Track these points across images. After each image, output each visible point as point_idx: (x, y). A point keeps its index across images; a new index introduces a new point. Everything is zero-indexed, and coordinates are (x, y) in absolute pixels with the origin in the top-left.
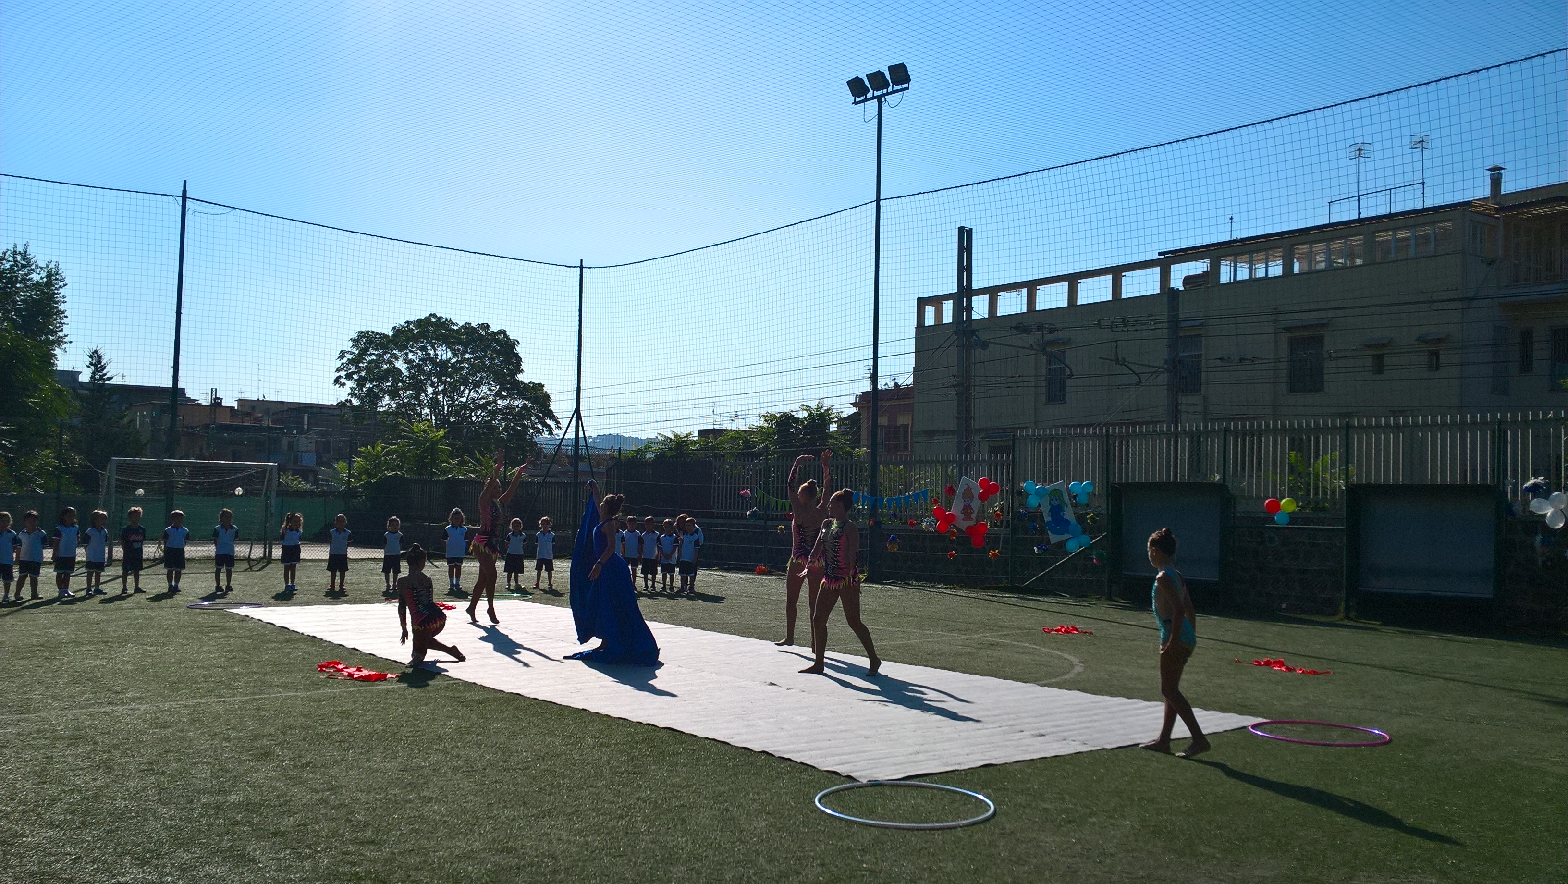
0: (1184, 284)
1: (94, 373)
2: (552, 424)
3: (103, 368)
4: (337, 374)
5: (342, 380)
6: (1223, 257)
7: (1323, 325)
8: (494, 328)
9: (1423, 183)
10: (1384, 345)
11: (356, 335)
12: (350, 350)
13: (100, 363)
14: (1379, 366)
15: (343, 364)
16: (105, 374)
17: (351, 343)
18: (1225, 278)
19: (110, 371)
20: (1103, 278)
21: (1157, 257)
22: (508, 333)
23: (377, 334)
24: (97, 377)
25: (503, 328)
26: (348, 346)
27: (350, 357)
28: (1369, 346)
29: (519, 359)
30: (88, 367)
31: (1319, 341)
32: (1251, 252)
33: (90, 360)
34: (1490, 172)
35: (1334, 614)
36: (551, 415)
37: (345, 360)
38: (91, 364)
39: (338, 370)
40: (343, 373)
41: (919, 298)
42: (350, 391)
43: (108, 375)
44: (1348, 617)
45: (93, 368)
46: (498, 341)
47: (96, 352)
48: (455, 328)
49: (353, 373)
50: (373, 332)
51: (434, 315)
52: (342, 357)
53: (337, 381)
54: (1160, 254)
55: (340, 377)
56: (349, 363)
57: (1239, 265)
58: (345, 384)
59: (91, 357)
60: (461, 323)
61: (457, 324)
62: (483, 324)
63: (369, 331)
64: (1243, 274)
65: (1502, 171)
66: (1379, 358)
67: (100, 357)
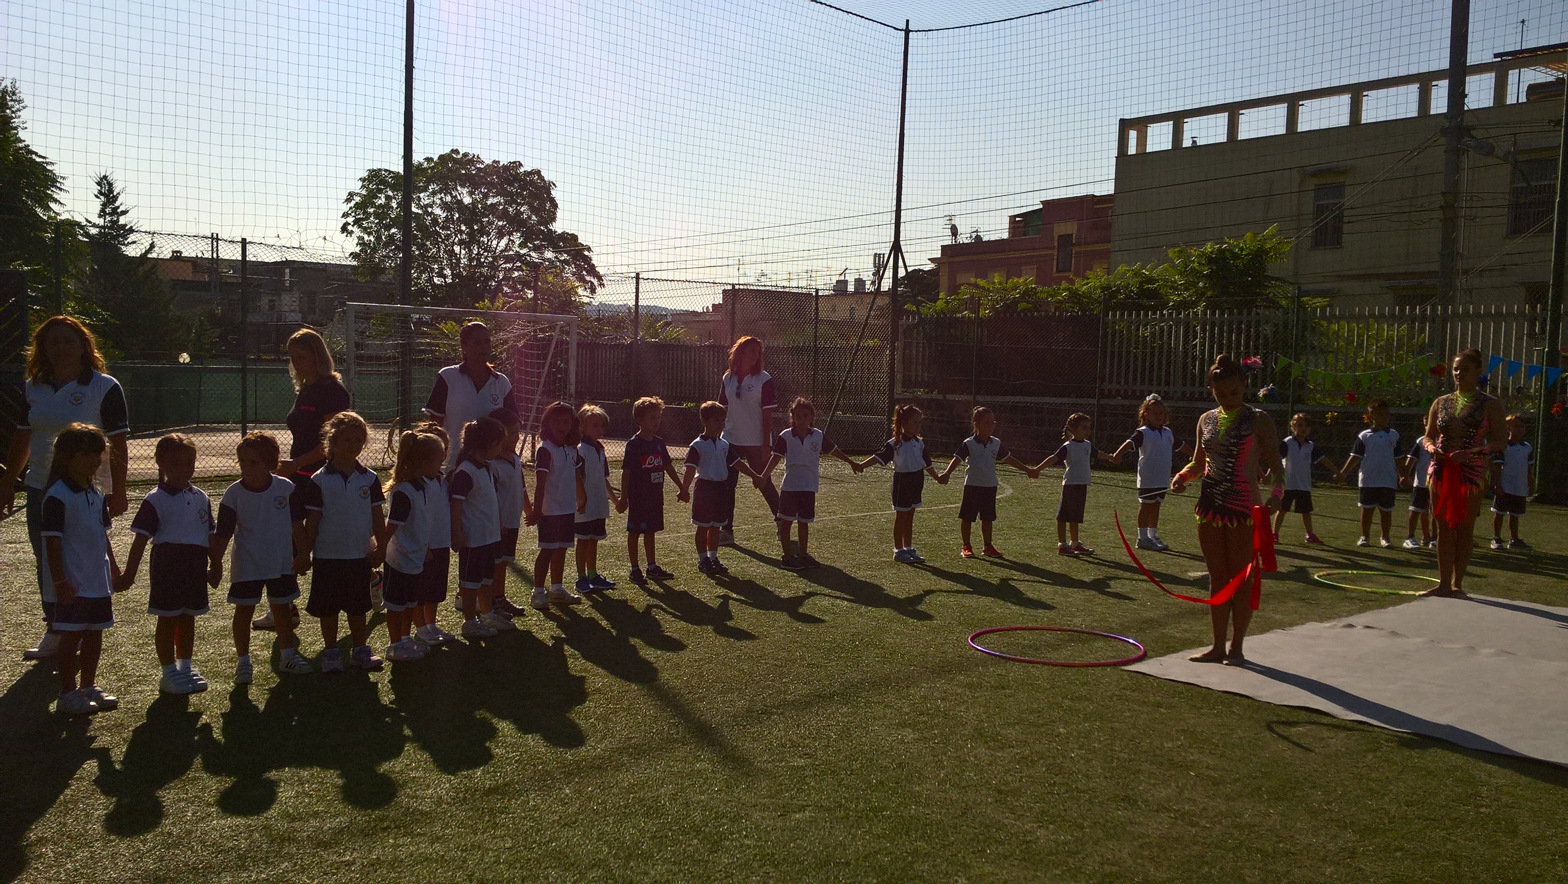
0: (1527, 95)
1: (104, 205)
2: (595, 282)
3: (115, 198)
4: (344, 221)
5: (350, 228)
8: (527, 167)
11: (367, 174)
12: (359, 191)
13: (112, 193)
15: (351, 208)
16: (118, 207)
17: (360, 183)
19: (122, 202)
20: (1402, 89)
21: (1494, 59)
22: (542, 174)
23: (390, 172)
24: (108, 210)
25: (536, 167)
26: (356, 187)
27: (358, 199)
29: (555, 206)
30: (97, 197)
33: (99, 188)
36: (592, 270)
37: (352, 204)
38: (100, 192)
39: (345, 215)
40: (350, 220)
41: (1123, 122)
42: (356, 241)
43: (122, 208)
45: (102, 198)
46: (532, 182)
47: (105, 177)
48: (482, 166)
49: (363, 219)
50: (386, 170)
51: (456, 151)
52: (348, 200)
53: (344, 229)
54: (1498, 55)
55: (347, 224)
56: (357, 209)
58: (352, 232)
59: (99, 184)
60: (488, 161)
61: (482, 163)
62: (514, 162)
63: (380, 170)
67: (110, 185)
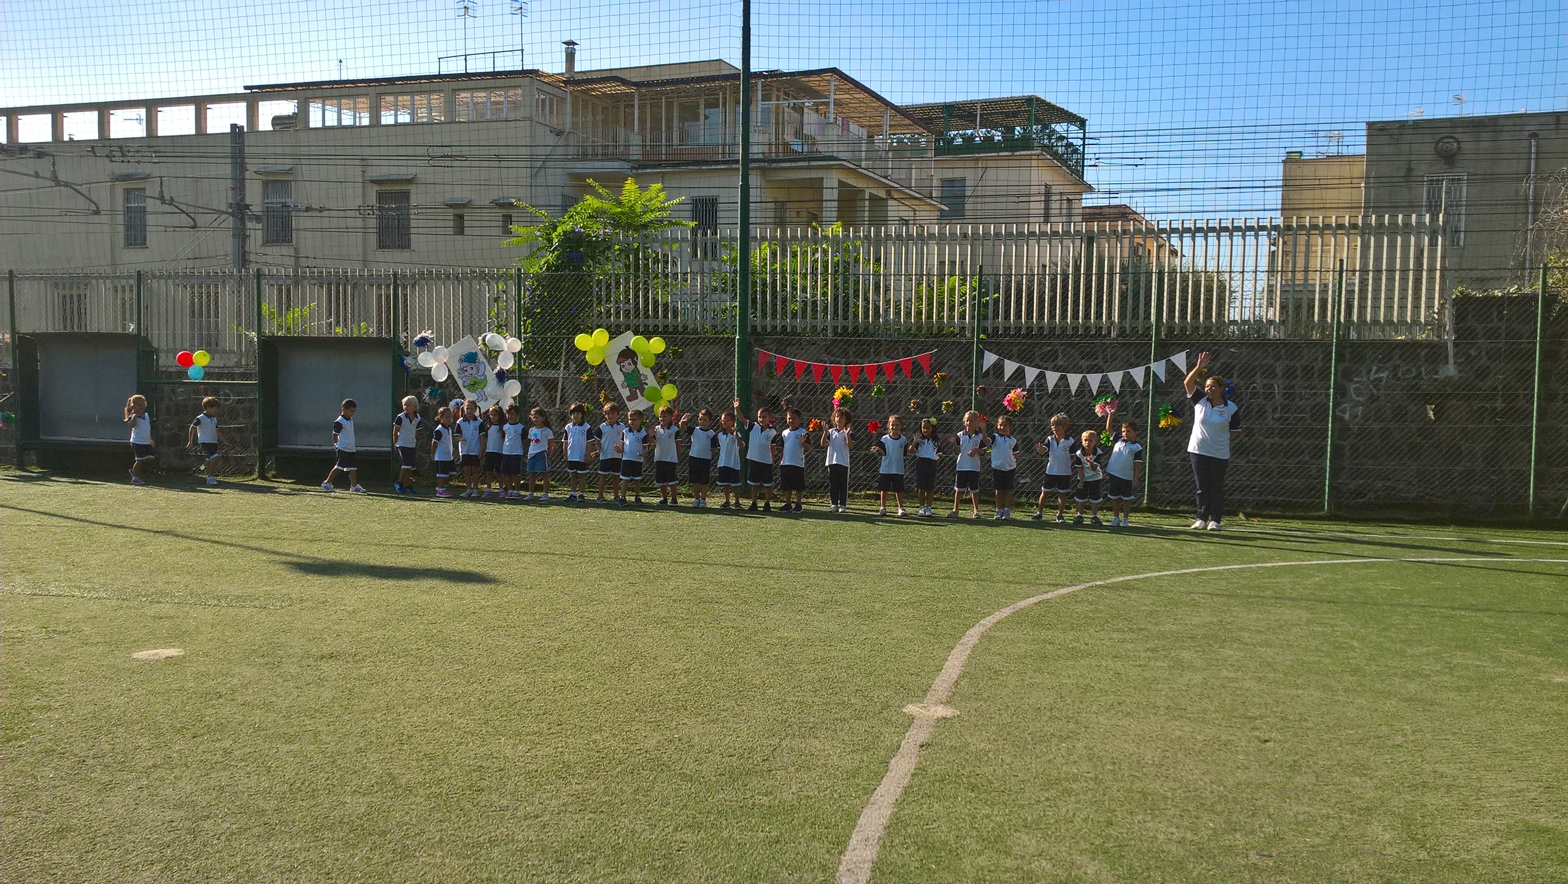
0: (273, 124)
6: (311, 98)
7: (409, 181)
9: (522, 50)
10: (464, 206)
14: (460, 229)
18: (315, 121)
20: (183, 108)
21: (242, 91)
28: (451, 206)
31: (406, 195)
32: (340, 97)
34: (565, 46)
35: (251, 473)
44: (263, 477)
54: (246, 88)
57: (327, 107)
64: (331, 120)
65: (576, 47)
66: (460, 218)
